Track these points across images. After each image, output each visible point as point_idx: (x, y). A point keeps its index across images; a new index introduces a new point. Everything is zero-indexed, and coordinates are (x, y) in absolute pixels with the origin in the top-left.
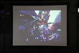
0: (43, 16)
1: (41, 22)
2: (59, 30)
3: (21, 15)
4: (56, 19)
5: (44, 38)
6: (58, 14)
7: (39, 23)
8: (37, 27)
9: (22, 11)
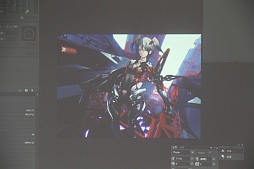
0: (144, 54)
1: (138, 75)
2: (196, 101)
3: (64, 49)
4: (185, 62)
5: (143, 128)
6: (193, 47)
7: (133, 77)
8: (125, 92)
9: (70, 37)
